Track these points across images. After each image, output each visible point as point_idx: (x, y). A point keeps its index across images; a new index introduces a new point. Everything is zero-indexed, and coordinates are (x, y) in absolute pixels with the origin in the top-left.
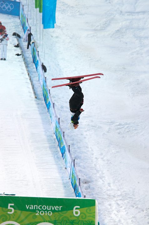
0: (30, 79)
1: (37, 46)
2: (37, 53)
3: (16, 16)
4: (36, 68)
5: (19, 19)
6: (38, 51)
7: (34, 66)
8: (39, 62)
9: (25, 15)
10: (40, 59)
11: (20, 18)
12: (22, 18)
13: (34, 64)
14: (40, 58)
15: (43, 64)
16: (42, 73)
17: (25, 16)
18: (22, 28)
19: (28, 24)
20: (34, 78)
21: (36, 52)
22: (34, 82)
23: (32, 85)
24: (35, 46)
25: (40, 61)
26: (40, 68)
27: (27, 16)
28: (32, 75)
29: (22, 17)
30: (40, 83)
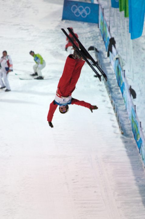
0: (114, 109)
1: (123, 63)
2: (122, 73)
3: (94, 24)
4: (122, 93)
5: (98, 27)
6: (124, 71)
7: (120, 91)
8: (125, 84)
9: (106, 22)
10: (127, 81)
11: (100, 27)
12: (102, 26)
13: (119, 88)
14: (127, 79)
15: (131, 87)
16: (130, 100)
17: (107, 24)
18: (102, 39)
19: (110, 34)
20: (119, 106)
21: (121, 71)
22: (120, 112)
23: (116, 116)
24: (119, 63)
25: (127, 84)
26: (127, 93)
27: (108, 23)
28: (117, 103)
29: (102, 24)
30: (127, 114)
